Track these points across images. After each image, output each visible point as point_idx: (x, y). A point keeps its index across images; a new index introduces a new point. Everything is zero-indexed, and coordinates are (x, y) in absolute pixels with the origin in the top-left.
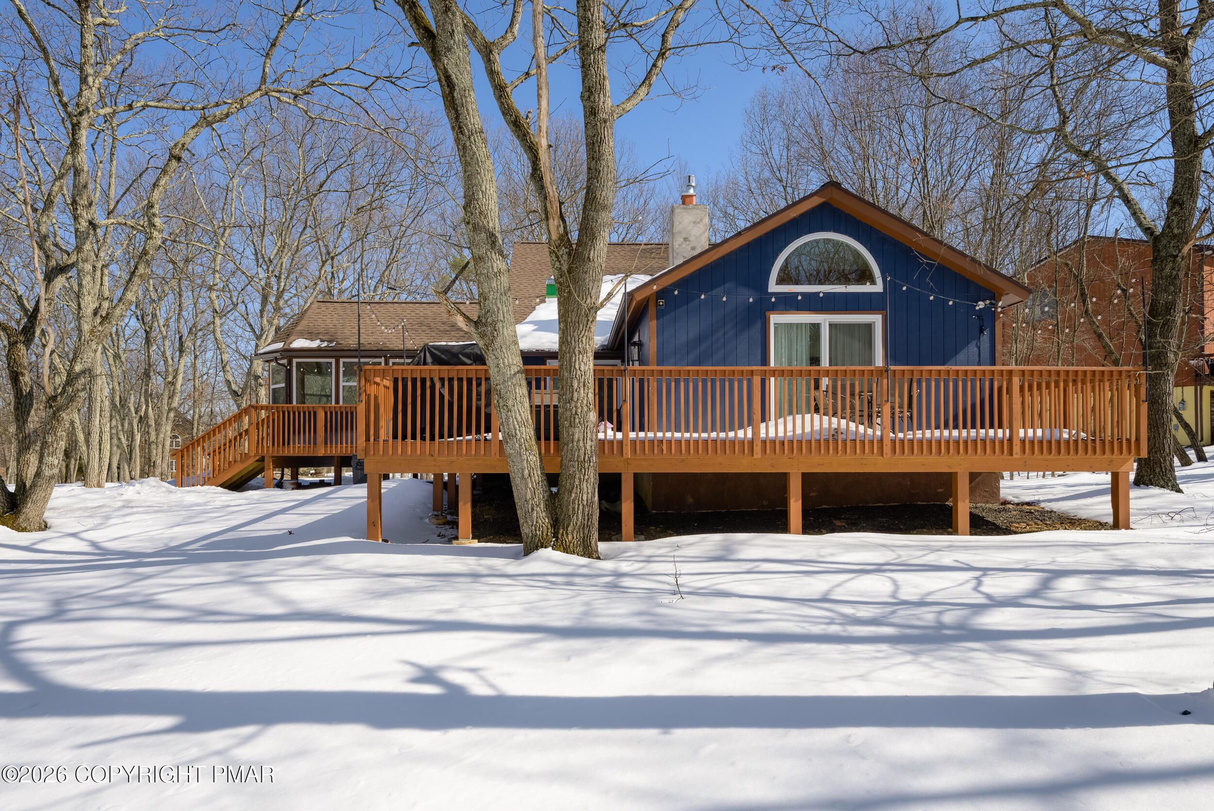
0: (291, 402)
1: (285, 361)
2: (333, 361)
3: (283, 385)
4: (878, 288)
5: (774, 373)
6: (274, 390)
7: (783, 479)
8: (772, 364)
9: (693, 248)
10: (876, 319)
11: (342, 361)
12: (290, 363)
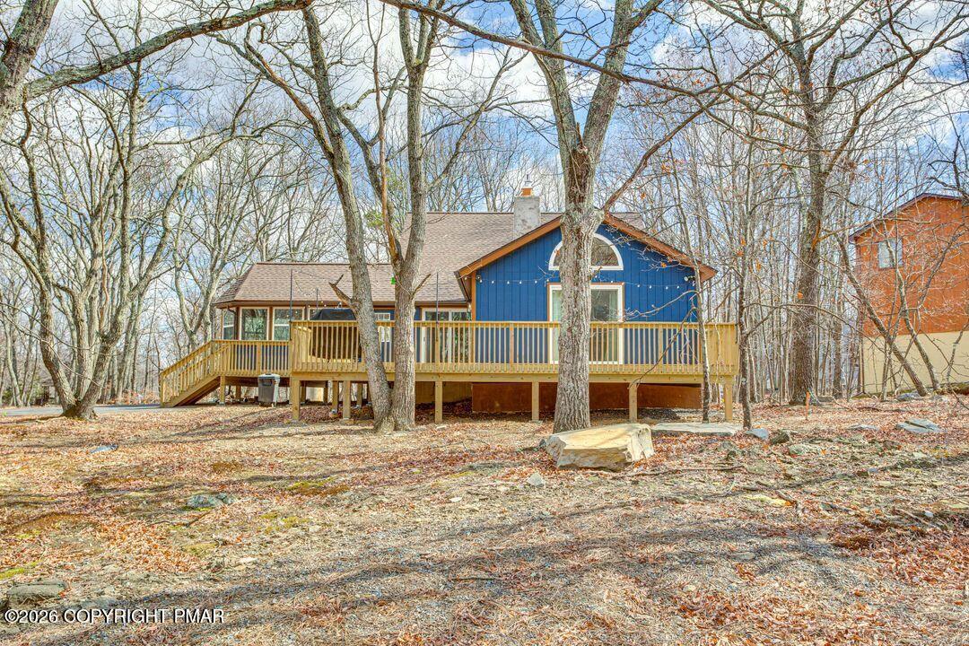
0: (237, 338)
1: (234, 309)
2: (268, 308)
3: (233, 326)
4: (620, 267)
5: (551, 324)
6: (225, 329)
7: (530, 384)
8: (551, 320)
9: (529, 227)
10: (619, 288)
11: (274, 308)
12: (238, 309)
